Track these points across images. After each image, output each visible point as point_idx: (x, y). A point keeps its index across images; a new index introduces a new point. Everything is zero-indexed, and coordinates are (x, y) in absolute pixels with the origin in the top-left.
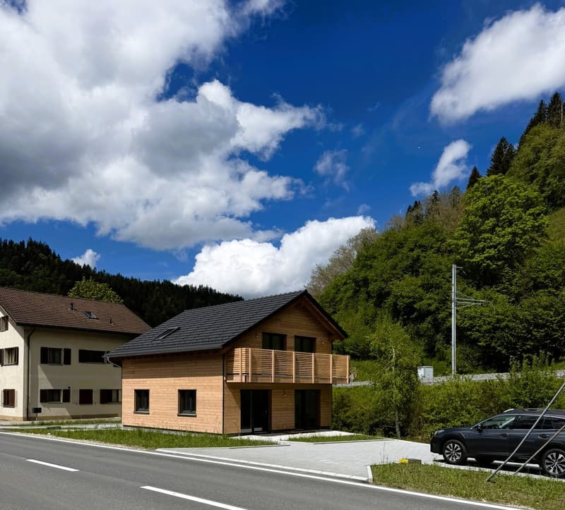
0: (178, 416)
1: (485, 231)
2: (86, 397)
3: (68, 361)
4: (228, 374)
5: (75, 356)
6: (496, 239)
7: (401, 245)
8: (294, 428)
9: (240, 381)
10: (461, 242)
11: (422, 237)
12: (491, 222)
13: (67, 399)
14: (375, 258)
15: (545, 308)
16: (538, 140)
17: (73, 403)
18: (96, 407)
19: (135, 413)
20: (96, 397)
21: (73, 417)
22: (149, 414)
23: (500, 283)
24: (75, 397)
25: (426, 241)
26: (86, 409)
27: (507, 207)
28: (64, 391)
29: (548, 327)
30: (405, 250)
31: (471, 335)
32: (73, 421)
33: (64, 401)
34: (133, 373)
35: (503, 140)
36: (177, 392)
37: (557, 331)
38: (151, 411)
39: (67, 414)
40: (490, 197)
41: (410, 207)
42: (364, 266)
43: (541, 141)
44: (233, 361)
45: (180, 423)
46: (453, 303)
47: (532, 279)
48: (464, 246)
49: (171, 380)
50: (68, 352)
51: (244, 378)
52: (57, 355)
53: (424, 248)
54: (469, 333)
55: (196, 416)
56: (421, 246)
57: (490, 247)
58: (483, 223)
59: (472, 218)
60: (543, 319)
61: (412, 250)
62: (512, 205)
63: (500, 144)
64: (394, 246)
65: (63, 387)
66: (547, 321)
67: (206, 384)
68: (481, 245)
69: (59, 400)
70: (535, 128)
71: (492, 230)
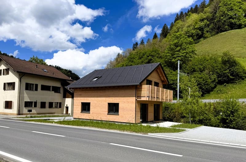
0: (108, 114)
1: (177, 51)
2: (43, 105)
3: (36, 90)
4: (137, 97)
5: (39, 87)
6: (181, 54)
7: (144, 55)
8: (153, 120)
9: (146, 100)
10: (168, 54)
11: (152, 52)
12: (178, 48)
13: (35, 106)
14: (134, 58)
15: (200, 78)
16: (178, 25)
17: (38, 108)
18: (47, 110)
19: (81, 113)
20: (47, 105)
21: (38, 114)
22: (90, 113)
23: (182, 69)
24: (39, 105)
25: (153, 53)
26: (43, 110)
27: (184, 44)
28: (34, 102)
29: (201, 84)
30: (145, 56)
31: (173, 86)
32: (38, 115)
33: (34, 107)
34: (81, 95)
35: (165, 25)
36: (107, 104)
37: (203, 86)
38: (90, 112)
39: (35, 112)
40: (178, 40)
41: (134, 44)
42: (130, 61)
43: (179, 25)
44: (141, 91)
45: (109, 118)
46: (178, 74)
47: (193, 68)
48: (169, 56)
49: (104, 99)
50: (37, 85)
51: (148, 98)
52: (32, 86)
53: (153, 56)
54: (172, 86)
55: (119, 115)
56: (151, 56)
57: (179, 57)
58: (176, 49)
59: (172, 46)
60: (199, 82)
61: (148, 56)
62: (185, 43)
63: (164, 26)
64: (141, 54)
65: (34, 101)
66: (201, 83)
67: (125, 101)
68: (175, 56)
69: (32, 106)
70: (177, 21)
71: (179, 51)
